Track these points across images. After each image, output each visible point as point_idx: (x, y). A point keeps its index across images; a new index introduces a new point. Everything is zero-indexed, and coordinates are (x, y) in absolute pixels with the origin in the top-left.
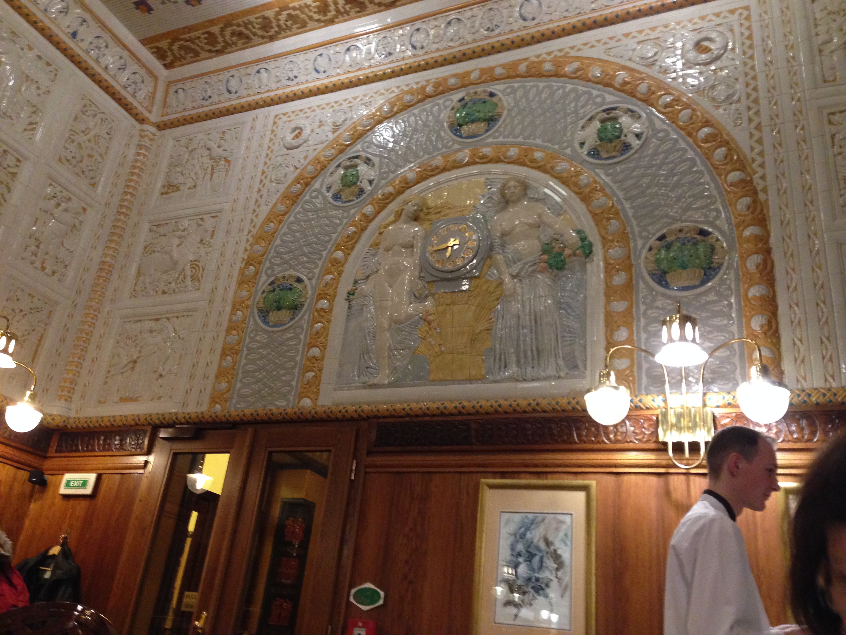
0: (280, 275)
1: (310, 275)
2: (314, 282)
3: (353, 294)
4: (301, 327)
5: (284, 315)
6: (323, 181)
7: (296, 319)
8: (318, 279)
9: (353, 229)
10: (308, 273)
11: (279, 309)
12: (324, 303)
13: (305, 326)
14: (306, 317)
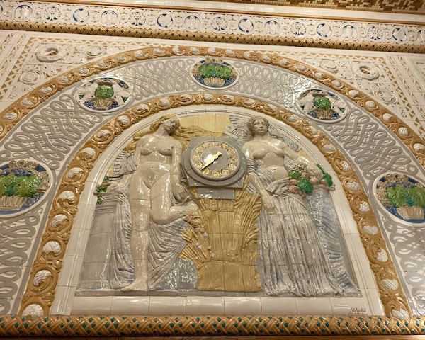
0: (17, 160)
1: (54, 165)
2: (57, 173)
3: (104, 190)
4: (37, 217)
5: (16, 201)
6: (75, 90)
7: (31, 208)
8: (62, 171)
9: (106, 132)
10: (52, 163)
11: (10, 194)
12: (69, 195)
13: (42, 216)
14: (44, 206)
